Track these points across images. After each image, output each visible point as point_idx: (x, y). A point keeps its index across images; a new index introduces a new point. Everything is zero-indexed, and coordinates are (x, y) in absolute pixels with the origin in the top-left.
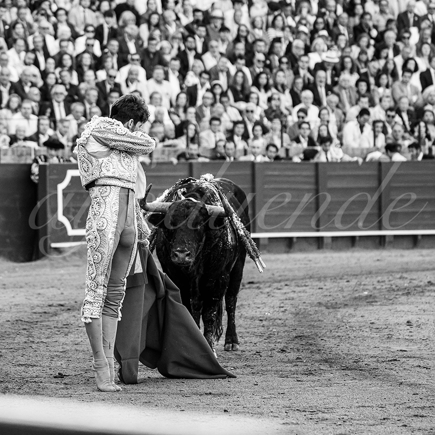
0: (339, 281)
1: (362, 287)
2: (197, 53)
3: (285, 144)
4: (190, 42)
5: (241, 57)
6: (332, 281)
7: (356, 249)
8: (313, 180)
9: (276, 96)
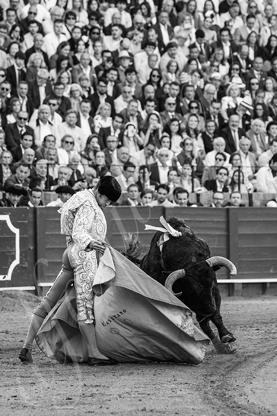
0: (249, 329)
1: (271, 335)
2: (108, 96)
3: (195, 189)
4: (102, 86)
5: (150, 100)
6: (242, 329)
7: (267, 296)
8: (224, 226)
9: (188, 141)
